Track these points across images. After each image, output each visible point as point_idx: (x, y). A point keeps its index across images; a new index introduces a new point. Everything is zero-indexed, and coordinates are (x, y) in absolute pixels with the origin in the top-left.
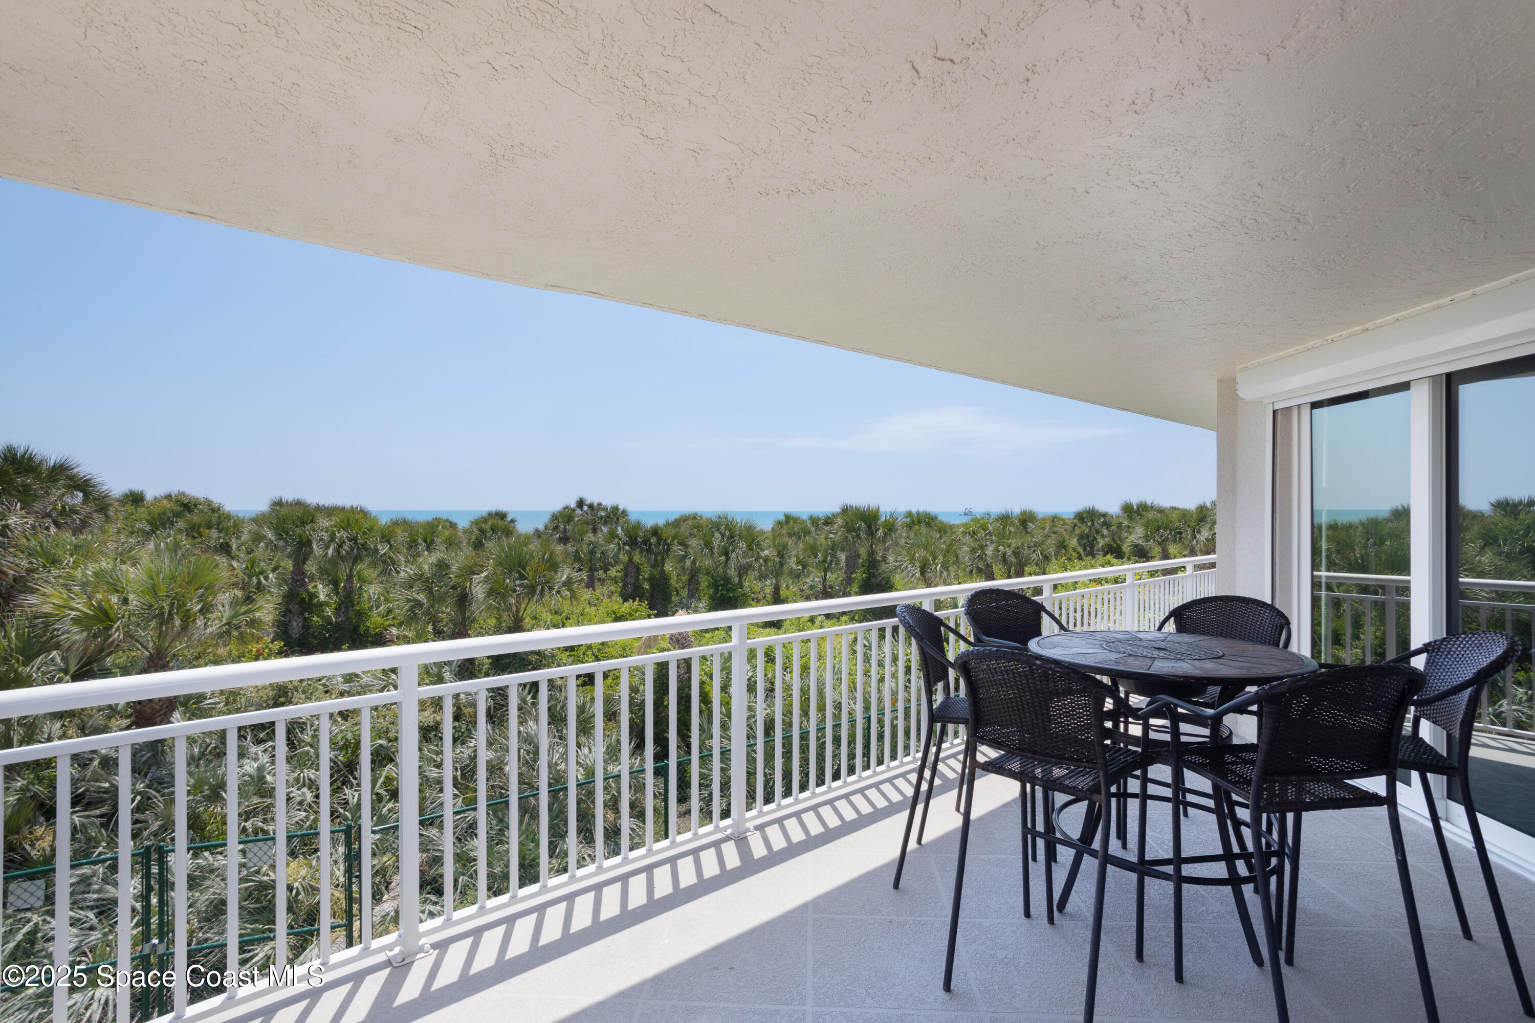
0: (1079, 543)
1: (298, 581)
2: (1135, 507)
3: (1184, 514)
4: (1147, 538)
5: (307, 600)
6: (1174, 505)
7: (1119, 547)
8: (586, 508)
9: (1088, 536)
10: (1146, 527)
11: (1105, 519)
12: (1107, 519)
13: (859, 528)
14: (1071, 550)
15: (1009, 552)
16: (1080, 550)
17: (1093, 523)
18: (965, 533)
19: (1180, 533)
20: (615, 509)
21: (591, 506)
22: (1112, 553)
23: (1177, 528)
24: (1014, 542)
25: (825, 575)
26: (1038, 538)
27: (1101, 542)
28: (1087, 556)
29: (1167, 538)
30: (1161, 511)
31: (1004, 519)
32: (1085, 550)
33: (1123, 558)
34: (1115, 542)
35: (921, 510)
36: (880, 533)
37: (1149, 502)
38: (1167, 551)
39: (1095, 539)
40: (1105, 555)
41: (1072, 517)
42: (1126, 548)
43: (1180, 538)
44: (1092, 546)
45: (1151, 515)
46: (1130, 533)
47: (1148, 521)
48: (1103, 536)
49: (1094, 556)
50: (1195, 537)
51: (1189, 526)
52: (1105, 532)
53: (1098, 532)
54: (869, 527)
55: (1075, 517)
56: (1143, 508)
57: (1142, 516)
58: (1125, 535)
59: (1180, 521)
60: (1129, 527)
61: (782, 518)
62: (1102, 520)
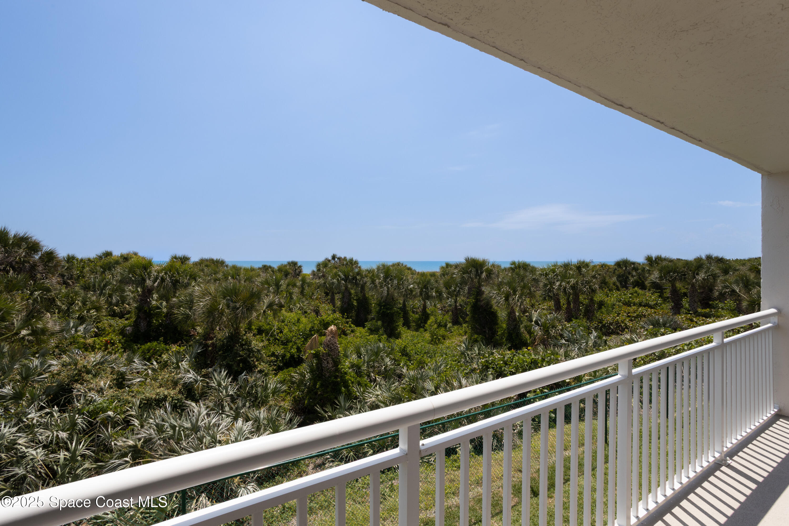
0: (617, 280)
1: (143, 300)
2: (654, 259)
3: (687, 263)
4: (661, 278)
5: (148, 311)
6: (679, 258)
7: (643, 282)
8: (336, 259)
9: (623, 276)
10: (661, 271)
11: (634, 266)
12: (636, 266)
13: (471, 271)
14: (611, 285)
15: (568, 287)
16: (618, 284)
17: (626, 268)
18: (541, 275)
19: (685, 275)
20: (351, 260)
21: (339, 259)
22: (638, 286)
23: (682, 272)
24: (573, 281)
25: (456, 299)
26: (588, 278)
27: (632, 280)
28: (623, 288)
29: (675, 278)
30: (671, 261)
31: (566, 266)
32: (621, 284)
33: (645, 289)
34: (641, 280)
35: (520, 261)
36: (484, 275)
37: (663, 256)
38: (675, 285)
39: (628, 277)
40: (634, 288)
41: (613, 264)
42: (647, 283)
43: (685, 278)
44: (626, 282)
45: (664, 263)
46: (650, 274)
47: (662, 267)
48: (633, 276)
49: (627, 288)
50: (695, 277)
51: (691, 271)
52: (634, 273)
53: (629, 273)
54: (477, 271)
55: (615, 265)
56: (659, 259)
57: (658, 264)
58: (647, 275)
59: (684, 268)
60: (649, 270)
61: (444, 265)
62: (633, 266)
